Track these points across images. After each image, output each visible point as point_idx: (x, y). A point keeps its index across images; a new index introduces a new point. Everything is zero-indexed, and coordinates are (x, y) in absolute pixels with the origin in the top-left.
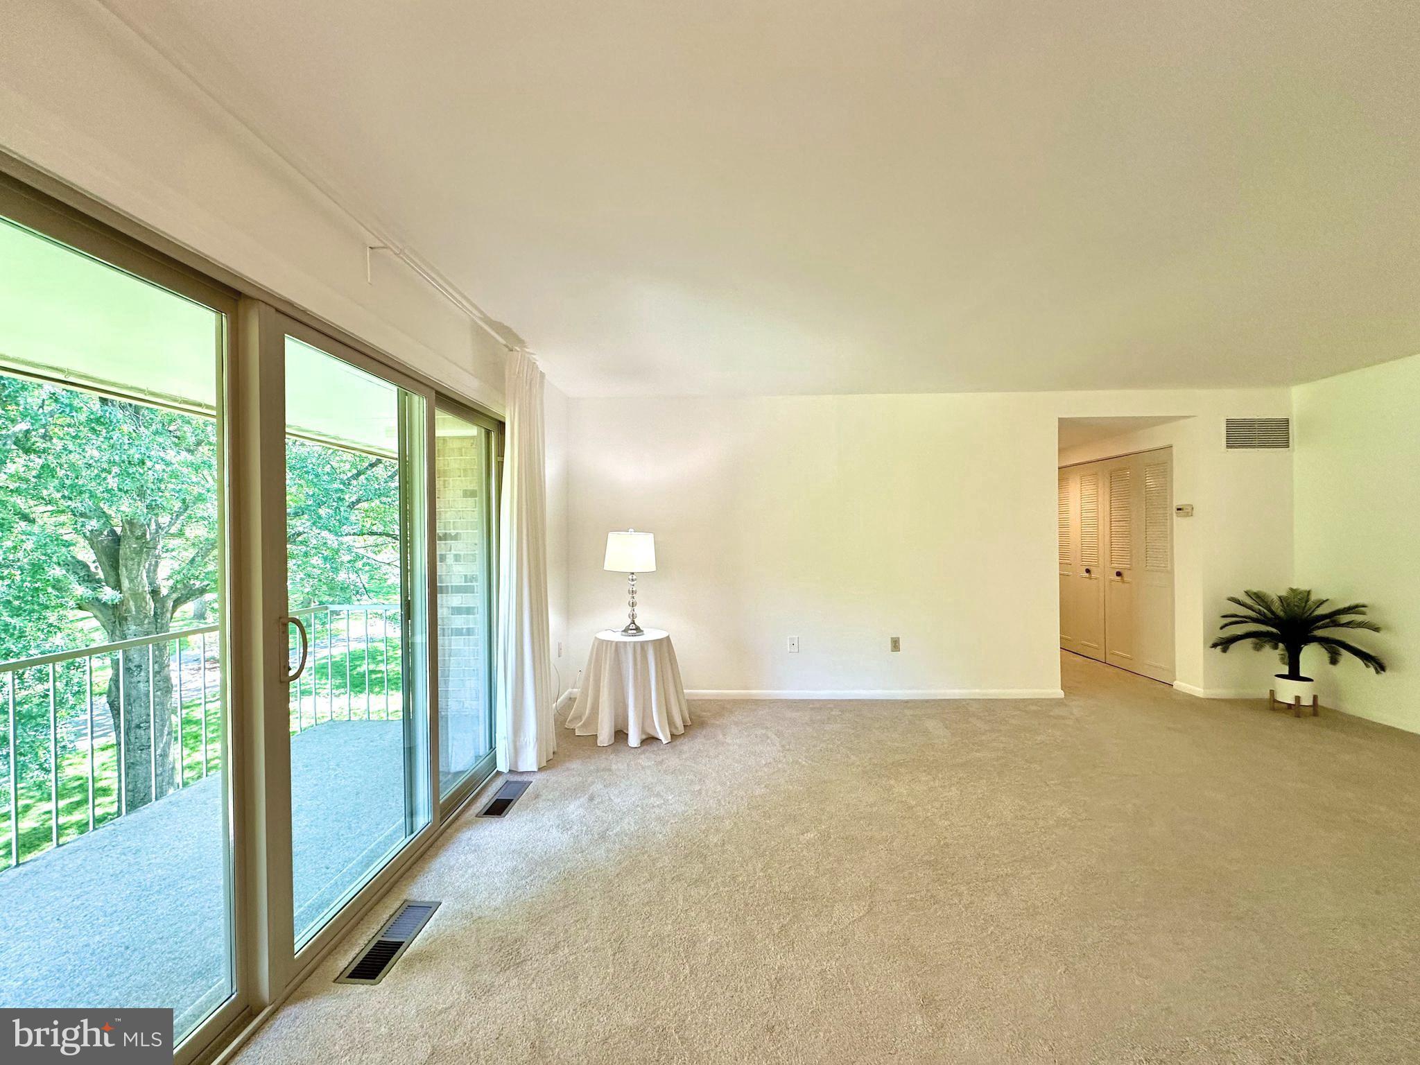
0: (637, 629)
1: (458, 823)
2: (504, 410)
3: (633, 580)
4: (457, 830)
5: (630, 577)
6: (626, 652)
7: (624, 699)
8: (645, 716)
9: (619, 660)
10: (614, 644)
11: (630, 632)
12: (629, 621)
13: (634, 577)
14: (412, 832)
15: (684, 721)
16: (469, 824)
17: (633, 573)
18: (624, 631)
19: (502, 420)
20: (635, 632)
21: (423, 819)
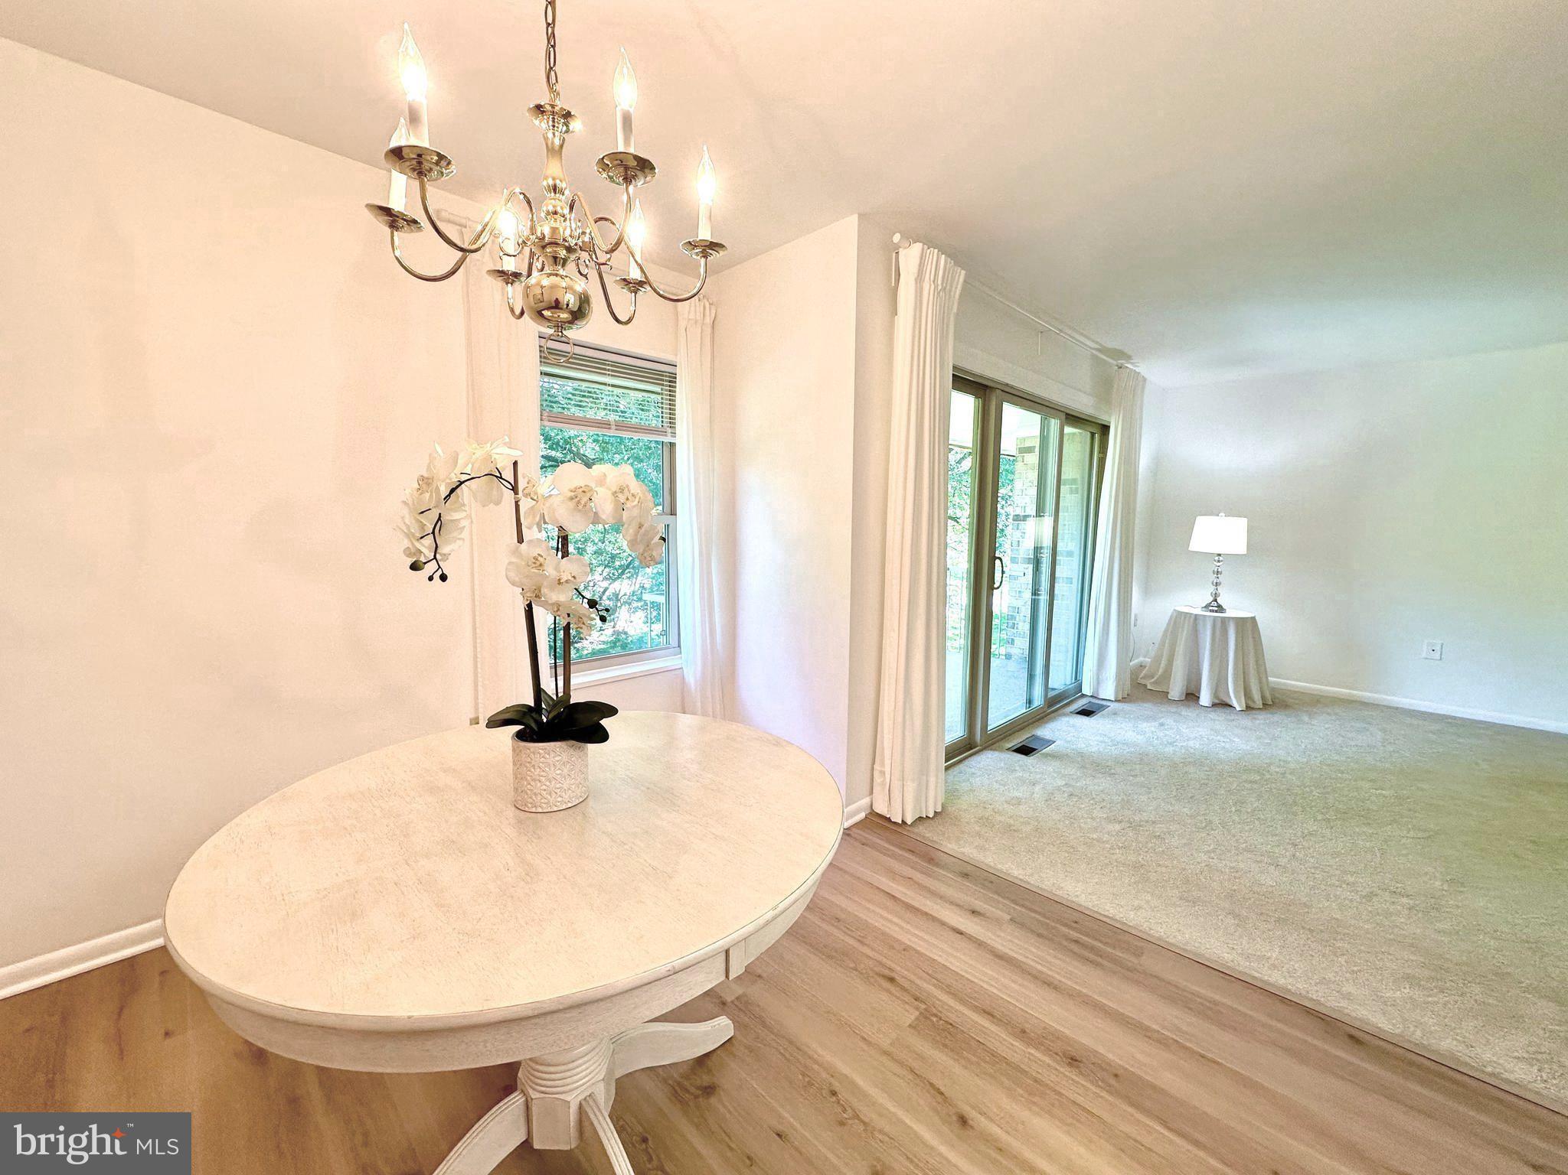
0: (1219, 606)
1: (1060, 712)
2: (1110, 417)
3: (1219, 561)
4: (1060, 715)
5: (1217, 558)
6: (1205, 625)
7: (1198, 666)
8: (1219, 683)
9: (1196, 631)
10: (1193, 617)
11: (1211, 608)
12: (1212, 599)
13: (1221, 558)
14: (1030, 707)
15: (1263, 697)
16: (1065, 715)
17: (1219, 555)
18: (1205, 607)
19: (1106, 424)
20: (1216, 609)
21: (1038, 701)
